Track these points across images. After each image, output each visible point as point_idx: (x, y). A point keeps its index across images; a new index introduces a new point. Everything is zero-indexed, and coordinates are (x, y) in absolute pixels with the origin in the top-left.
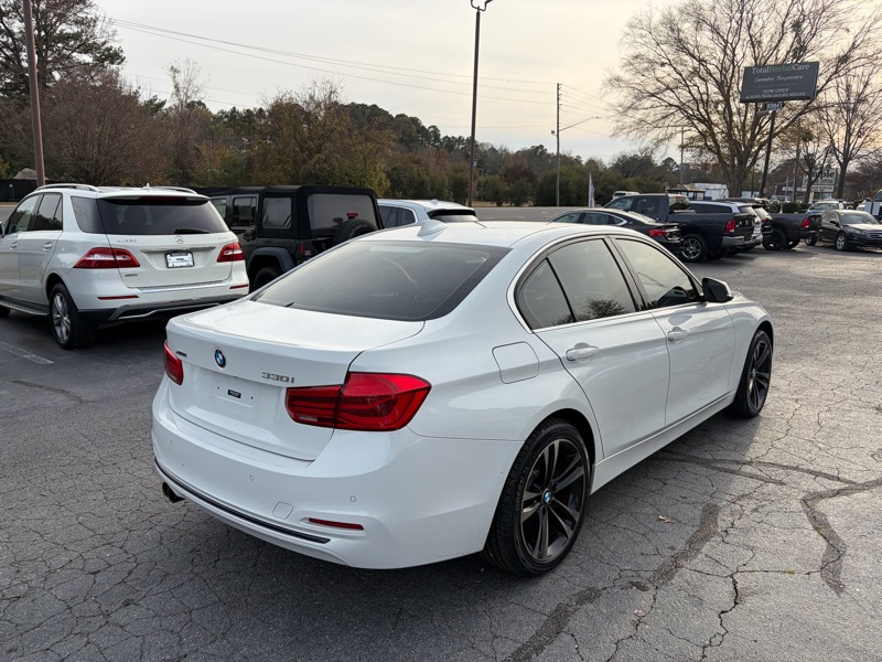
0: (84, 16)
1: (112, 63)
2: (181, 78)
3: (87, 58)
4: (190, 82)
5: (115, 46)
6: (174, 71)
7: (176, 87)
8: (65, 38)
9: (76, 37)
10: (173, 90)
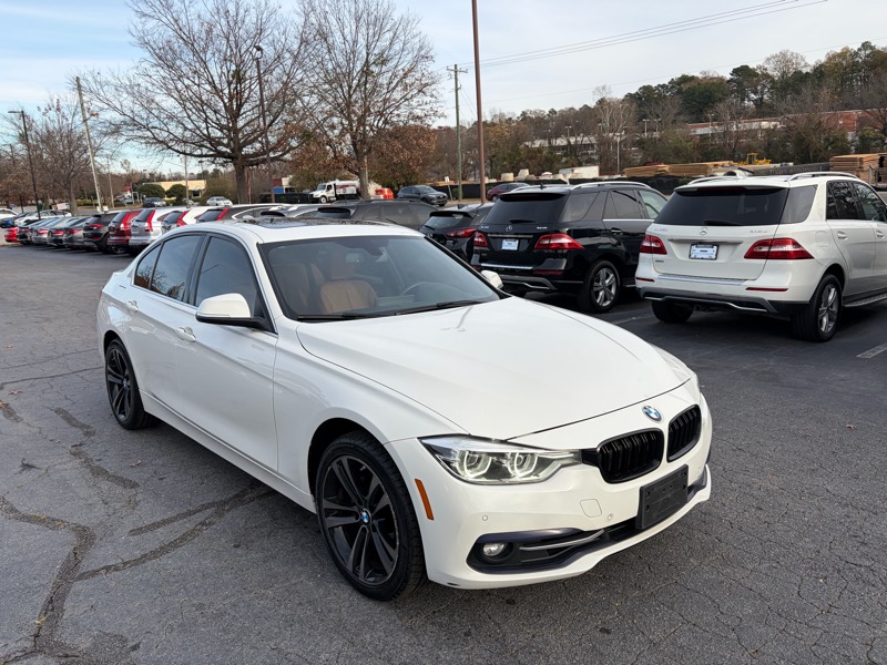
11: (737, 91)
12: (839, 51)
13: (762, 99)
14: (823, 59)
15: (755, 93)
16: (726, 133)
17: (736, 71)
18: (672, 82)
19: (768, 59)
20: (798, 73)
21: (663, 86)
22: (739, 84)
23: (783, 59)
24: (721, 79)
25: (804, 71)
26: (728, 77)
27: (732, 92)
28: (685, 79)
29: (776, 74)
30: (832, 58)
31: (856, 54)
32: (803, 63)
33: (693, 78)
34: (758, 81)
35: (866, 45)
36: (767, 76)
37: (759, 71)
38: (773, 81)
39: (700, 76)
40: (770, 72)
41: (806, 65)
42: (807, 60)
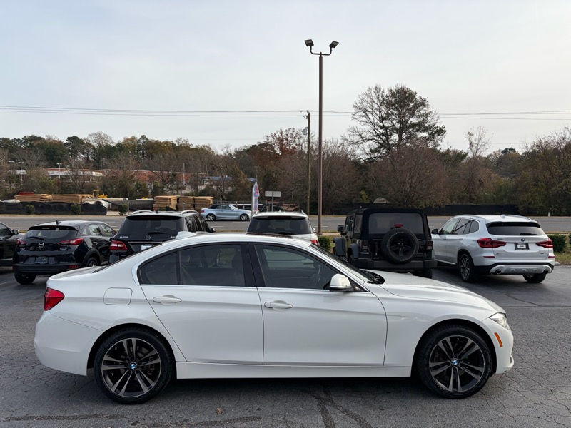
0: (424, 112)
1: (439, 135)
2: (473, 139)
3: (425, 134)
4: (480, 140)
5: (440, 125)
6: (470, 134)
7: (471, 144)
8: (413, 125)
9: (419, 124)
10: (469, 146)
11: (72, 151)
12: (130, 137)
13: (88, 158)
14: (122, 141)
15: (83, 154)
16: (76, 177)
17: (69, 139)
18: (25, 138)
19: (90, 135)
20: (108, 147)
21: (18, 140)
22: (73, 147)
23: (99, 136)
24: (60, 142)
25: (112, 145)
26: (65, 142)
27: (69, 151)
28: (34, 138)
29: (95, 145)
30: (127, 140)
31: (139, 140)
32: (111, 141)
33: (40, 138)
34: (85, 147)
35: (143, 137)
36: (90, 145)
37: (85, 141)
38: (94, 148)
39: (46, 138)
40: (92, 144)
41: (112, 142)
42: (113, 139)
